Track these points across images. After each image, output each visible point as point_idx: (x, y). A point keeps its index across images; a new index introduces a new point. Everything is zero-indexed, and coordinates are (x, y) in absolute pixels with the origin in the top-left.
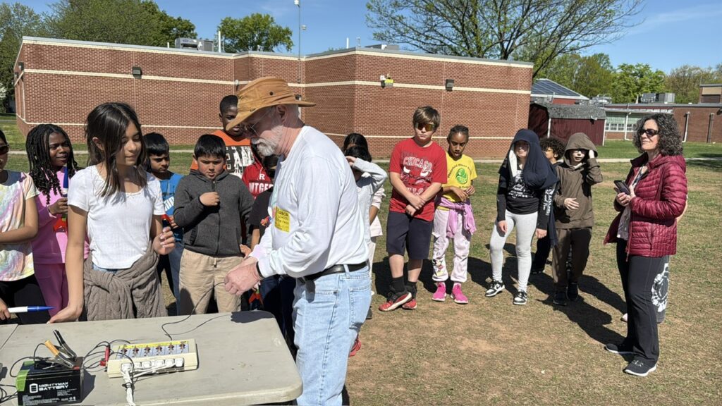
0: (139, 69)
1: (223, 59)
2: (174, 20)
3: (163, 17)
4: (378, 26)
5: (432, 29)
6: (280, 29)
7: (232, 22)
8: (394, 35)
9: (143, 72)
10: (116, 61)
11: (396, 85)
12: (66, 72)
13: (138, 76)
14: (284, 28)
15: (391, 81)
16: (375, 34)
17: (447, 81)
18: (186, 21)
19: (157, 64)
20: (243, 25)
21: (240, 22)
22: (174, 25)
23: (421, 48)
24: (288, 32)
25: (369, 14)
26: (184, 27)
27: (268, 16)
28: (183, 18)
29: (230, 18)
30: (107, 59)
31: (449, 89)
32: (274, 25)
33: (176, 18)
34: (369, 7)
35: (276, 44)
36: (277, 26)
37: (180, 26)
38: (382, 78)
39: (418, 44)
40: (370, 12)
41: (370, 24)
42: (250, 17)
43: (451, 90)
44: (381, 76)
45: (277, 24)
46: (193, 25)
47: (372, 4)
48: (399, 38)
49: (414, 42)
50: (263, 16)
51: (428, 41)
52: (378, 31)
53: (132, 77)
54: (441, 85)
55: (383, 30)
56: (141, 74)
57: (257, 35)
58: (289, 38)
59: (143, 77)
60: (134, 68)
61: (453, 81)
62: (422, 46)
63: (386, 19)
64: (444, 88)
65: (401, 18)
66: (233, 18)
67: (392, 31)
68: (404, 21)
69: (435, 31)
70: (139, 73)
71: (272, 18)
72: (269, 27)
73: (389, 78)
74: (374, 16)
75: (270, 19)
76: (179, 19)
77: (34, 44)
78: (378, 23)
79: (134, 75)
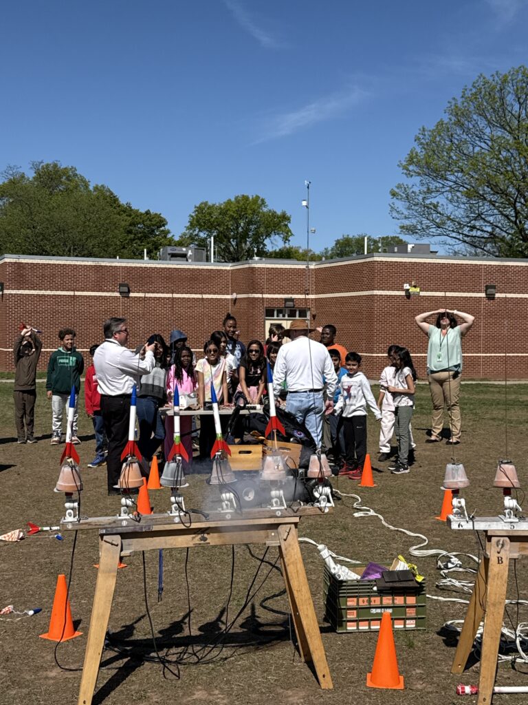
0: (127, 285)
1: (218, 270)
2: (141, 214)
3: (128, 211)
4: (406, 218)
5: (479, 216)
6: (274, 214)
7: (210, 208)
8: (427, 226)
9: (131, 289)
10: (101, 278)
11: (422, 294)
12: (48, 292)
13: (125, 294)
14: (279, 213)
15: (418, 290)
16: (402, 227)
17: (487, 287)
18: (156, 214)
19: (145, 279)
20: (223, 212)
21: (220, 208)
22: (141, 221)
23: (465, 242)
24: (285, 218)
25: (393, 204)
26: (153, 223)
27: (258, 197)
28: (152, 211)
29: (206, 204)
30: (92, 276)
31: (491, 297)
32: (265, 210)
33: (143, 211)
34: (394, 194)
35: (268, 235)
36: (270, 211)
37: (148, 222)
38: (406, 286)
39: (461, 237)
40: (395, 200)
41: (395, 214)
42: (233, 200)
43: (493, 298)
44: (405, 285)
45: (270, 207)
46: (165, 219)
47: (397, 190)
48: (434, 230)
49: (454, 235)
50: (251, 198)
51: (474, 233)
52: (407, 223)
53: (117, 294)
54: (480, 291)
55: (414, 222)
56: (129, 292)
57: (242, 224)
58: (286, 225)
59: (132, 295)
60: (121, 285)
61: (494, 287)
62: (466, 238)
63: (416, 208)
64: (483, 295)
65: (436, 206)
66: (210, 203)
67: (425, 221)
68: (440, 209)
69: (484, 219)
70: (127, 291)
71: (263, 200)
72: (259, 212)
73: (415, 287)
74: (401, 205)
75: (260, 202)
76: (148, 213)
77: (16, 263)
78: (406, 213)
79: (121, 293)
